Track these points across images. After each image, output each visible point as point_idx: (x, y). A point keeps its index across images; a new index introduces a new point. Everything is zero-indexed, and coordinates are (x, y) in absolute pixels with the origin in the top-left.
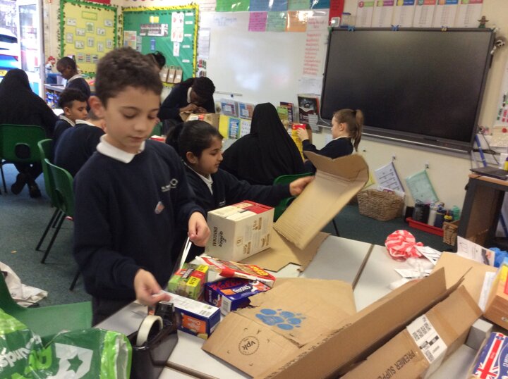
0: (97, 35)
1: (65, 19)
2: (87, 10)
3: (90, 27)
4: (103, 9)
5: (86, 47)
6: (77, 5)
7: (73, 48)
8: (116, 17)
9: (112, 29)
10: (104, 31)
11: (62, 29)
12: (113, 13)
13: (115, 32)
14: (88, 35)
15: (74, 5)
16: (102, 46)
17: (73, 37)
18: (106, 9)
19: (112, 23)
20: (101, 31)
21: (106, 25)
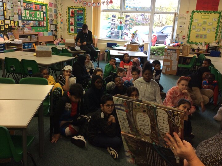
0: (208, 25)
1: (193, 20)
2: (205, 14)
3: (205, 22)
4: (213, 14)
5: (201, 31)
6: (200, 13)
7: (195, 32)
8: (219, 16)
9: (217, 22)
10: (212, 23)
11: (191, 24)
12: (219, 15)
13: (218, 23)
14: (203, 26)
15: (199, 13)
16: (209, 30)
17: (195, 27)
18: (215, 13)
19: (217, 20)
20: (210, 24)
21: (214, 20)
